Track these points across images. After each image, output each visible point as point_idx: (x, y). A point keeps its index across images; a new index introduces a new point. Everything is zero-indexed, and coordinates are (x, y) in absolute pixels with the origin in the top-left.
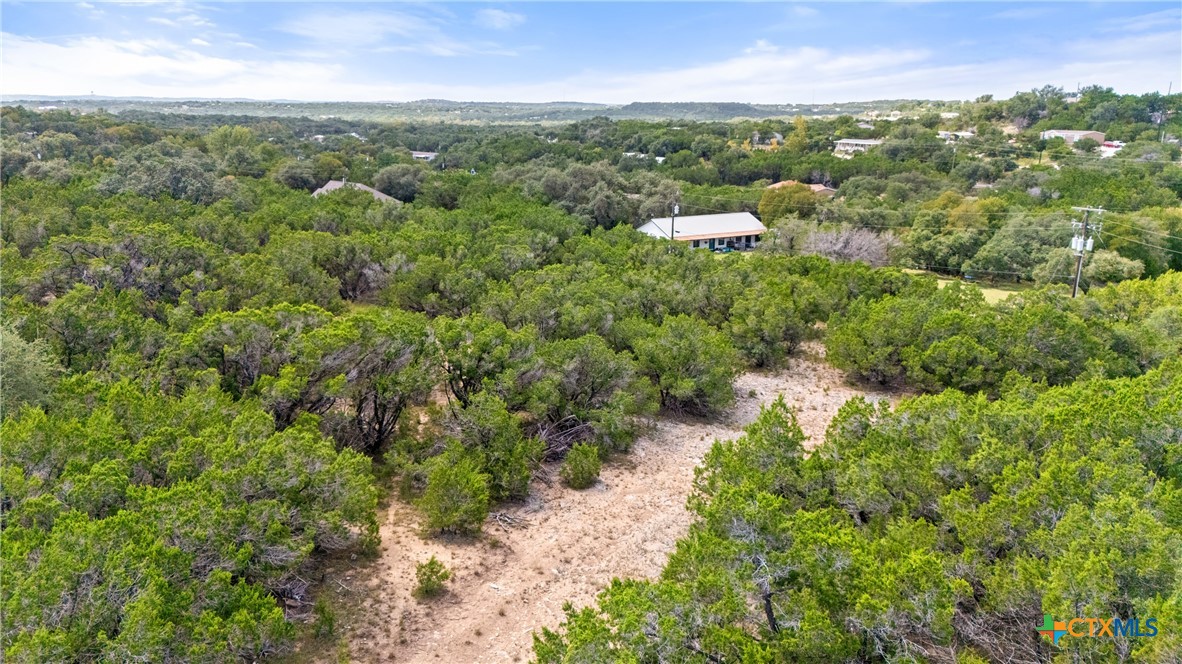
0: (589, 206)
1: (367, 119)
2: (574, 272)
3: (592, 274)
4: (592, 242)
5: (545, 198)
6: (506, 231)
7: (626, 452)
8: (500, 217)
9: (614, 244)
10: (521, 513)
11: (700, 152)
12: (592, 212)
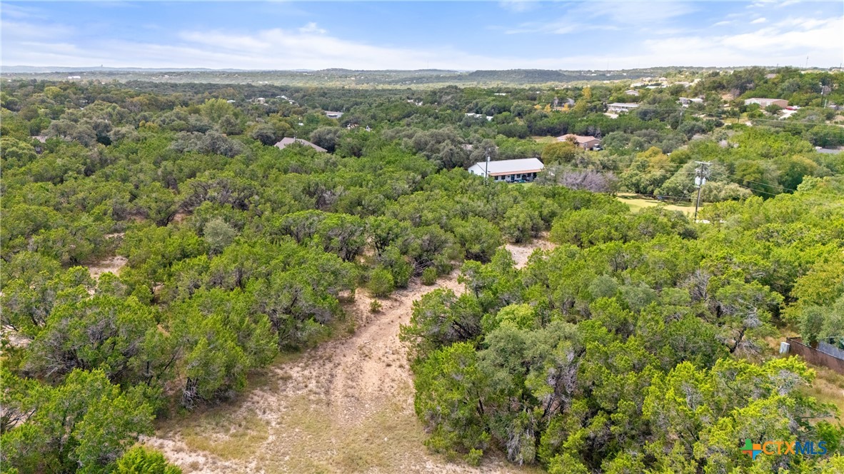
0: (440, 155)
1: (291, 85)
2: (428, 196)
3: (438, 197)
4: (439, 178)
5: (414, 150)
6: (393, 172)
7: (448, 274)
8: (388, 163)
9: (452, 179)
10: (405, 292)
11: (516, 113)
12: (442, 158)
